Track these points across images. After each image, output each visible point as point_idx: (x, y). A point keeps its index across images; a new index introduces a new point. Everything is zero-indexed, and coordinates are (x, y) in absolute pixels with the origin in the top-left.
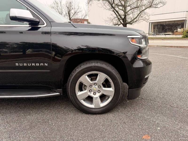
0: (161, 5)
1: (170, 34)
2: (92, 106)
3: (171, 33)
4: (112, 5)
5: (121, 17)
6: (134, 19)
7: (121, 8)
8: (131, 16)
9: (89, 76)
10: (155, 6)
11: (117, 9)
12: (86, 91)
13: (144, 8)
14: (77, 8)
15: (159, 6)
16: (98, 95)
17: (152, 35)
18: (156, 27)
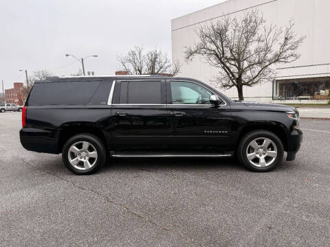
0: (293, 58)
1: (308, 99)
2: (259, 166)
3: (309, 97)
4: (220, 59)
5: (233, 76)
6: (254, 78)
7: (233, 62)
8: (248, 73)
9: (257, 141)
10: (283, 60)
11: (228, 65)
12: (254, 153)
13: (267, 63)
14: (164, 61)
15: (289, 60)
16: (263, 156)
17: (279, 99)
18: (284, 88)
